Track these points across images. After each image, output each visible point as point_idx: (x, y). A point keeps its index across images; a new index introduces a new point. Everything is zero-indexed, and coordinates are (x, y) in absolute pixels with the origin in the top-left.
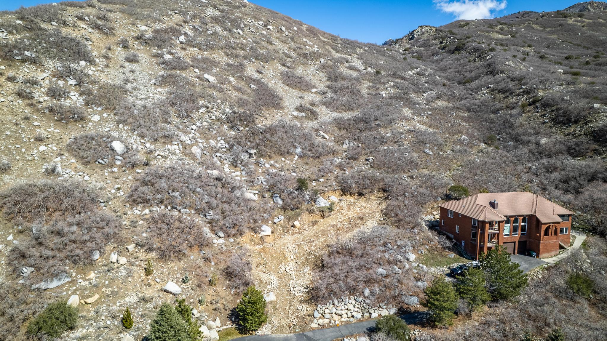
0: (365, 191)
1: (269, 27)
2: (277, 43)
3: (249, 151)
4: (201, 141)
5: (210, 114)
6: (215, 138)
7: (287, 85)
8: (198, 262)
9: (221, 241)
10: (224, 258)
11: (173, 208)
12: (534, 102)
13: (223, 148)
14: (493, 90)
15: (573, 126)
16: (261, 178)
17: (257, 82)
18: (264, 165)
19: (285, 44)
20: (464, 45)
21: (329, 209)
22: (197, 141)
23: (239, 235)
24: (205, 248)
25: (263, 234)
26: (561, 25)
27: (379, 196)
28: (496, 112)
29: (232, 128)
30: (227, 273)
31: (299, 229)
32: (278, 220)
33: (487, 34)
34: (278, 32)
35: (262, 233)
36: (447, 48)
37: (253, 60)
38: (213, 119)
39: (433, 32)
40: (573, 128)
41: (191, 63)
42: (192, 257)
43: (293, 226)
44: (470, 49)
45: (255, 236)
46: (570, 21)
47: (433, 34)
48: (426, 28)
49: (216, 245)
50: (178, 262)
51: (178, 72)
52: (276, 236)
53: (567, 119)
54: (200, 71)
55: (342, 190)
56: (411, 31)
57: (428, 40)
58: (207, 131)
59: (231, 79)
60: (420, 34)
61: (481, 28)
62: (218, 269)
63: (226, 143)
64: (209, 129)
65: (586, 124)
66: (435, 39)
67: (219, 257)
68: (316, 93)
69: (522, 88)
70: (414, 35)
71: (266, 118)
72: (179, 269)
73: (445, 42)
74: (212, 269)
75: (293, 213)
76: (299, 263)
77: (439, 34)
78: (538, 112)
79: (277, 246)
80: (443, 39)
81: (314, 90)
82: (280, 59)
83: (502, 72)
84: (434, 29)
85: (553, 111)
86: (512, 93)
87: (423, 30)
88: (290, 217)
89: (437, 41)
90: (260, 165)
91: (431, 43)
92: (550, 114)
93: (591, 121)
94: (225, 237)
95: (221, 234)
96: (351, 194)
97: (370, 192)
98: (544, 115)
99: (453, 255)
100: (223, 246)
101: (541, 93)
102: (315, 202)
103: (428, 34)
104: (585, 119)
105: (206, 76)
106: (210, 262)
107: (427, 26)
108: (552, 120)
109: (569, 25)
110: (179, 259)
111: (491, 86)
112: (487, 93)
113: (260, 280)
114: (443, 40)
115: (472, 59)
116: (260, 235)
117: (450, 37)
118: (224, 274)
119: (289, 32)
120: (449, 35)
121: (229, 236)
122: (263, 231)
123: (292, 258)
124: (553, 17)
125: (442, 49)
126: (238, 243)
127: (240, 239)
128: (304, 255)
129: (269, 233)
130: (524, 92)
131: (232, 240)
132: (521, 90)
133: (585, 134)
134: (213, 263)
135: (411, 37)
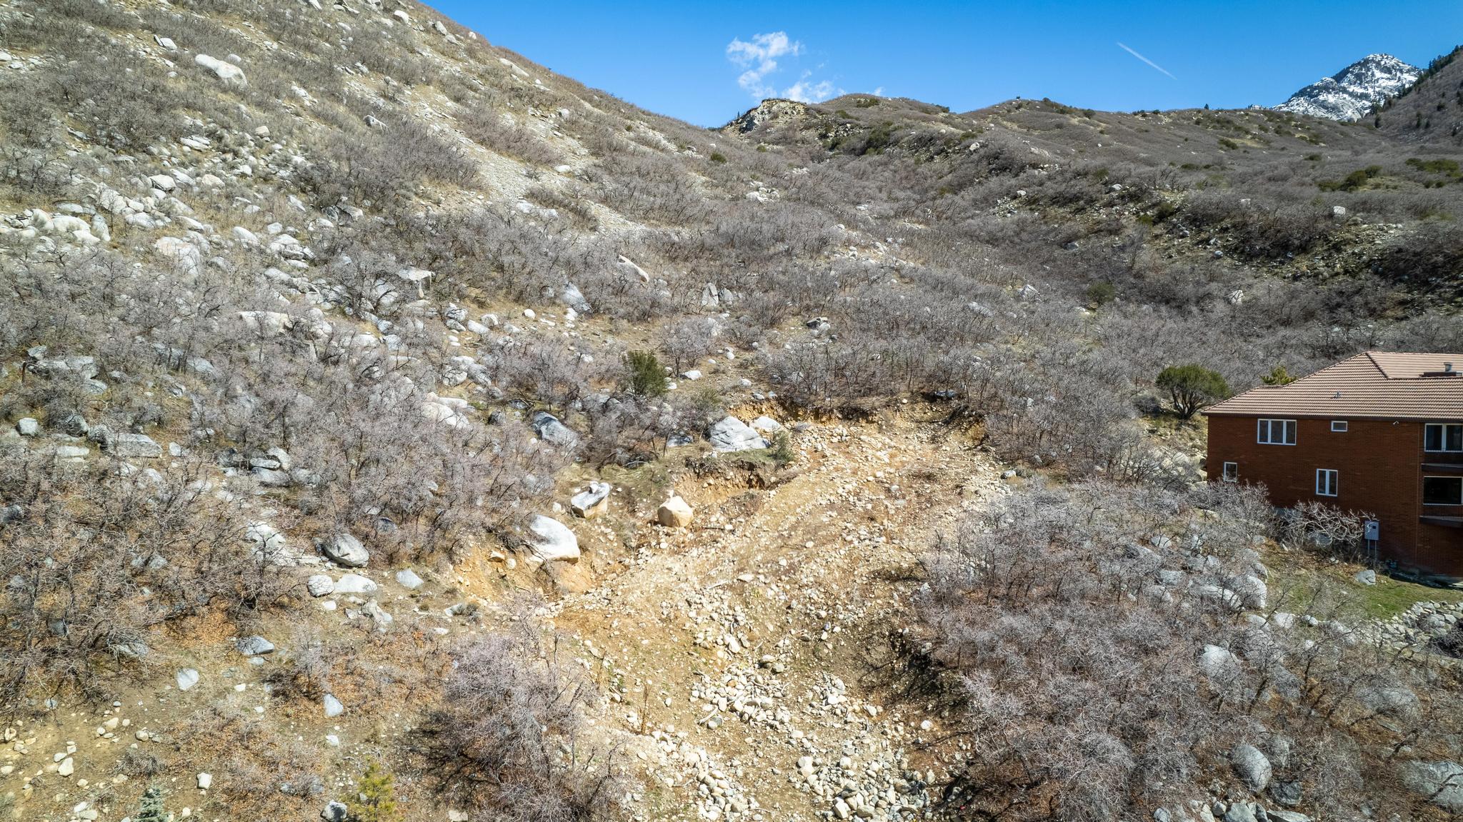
0: (866, 403)
1: (398, 13)
2: (427, 52)
3: (404, 274)
4: (199, 225)
5: (229, 157)
6: (257, 223)
7: (482, 142)
8: (231, 704)
9: (356, 583)
10: (397, 672)
11: (49, 423)
12: (1162, 217)
13: (297, 257)
14: (1032, 202)
15: (1298, 258)
16: (468, 360)
17: (390, 116)
18: (465, 323)
19: (452, 61)
20: (887, 134)
21: (775, 457)
22: (179, 223)
23: (440, 557)
24: (265, 621)
25: (547, 552)
26: (1059, 126)
27: (917, 416)
28: (1066, 243)
29: (321, 207)
30: (437, 759)
31: (693, 528)
32: (592, 499)
33: (923, 124)
34: (427, 31)
35: (540, 548)
36: (844, 145)
37: (365, 69)
38: (243, 175)
39: (799, 116)
40: (1303, 264)
41: (141, 21)
42: (188, 680)
43: (665, 519)
44: (909, 142)
45: (512, 562)
46: (1075, 121)
47: (799, 117)
48: (782, 105)
49: (330, 606)
50: (79, 718)
51: (89, 29)
52: (598, 563)
53: (1273, 245)
54: (182, 45)
55: (781, 402)
56: (743, 112)
57: (791, 128)
58: (223, 204)
59: (302, 92)
60: (767, 117)
61: (906, 111)
62: (373, 739)
63: (303, 246)
64: (230, 197)
65: (1339, 251)
66: (807, 128)
67: (363, 664)
68: (570, 174)
69: (1114, 190)
70: (752, 119)
71: (438, 203)
72: (86, 766)
73: (832, 134)
74: (333, 739)
75: (637, 474)
76: (780, 667)
77: (815, 117)
78: (1182, 237)
79: (631, 598)
80: (828, 127)
81: (562, 168)
82: (444, 86)
83: (1035, 166)
84: (801, 108)
85: (1225, 230)
86: (1091, 201)
87: (775, 108)
88: (629, 491)
89: (811, 134)
90: (450, 322)
91: (799, 135)
92: (1221, 238)
93: (1347, 242)
94: (372, 564)
95: (354, 551)
96: (817, 415)
97: (887, 405)
98: (1207, 241)
99: (1369, 577)
100: (373, 607)
101: (1172, 198)
102: (707, 436)
103: (787, 118)
104: (1327, 240)
105: (203, 59)
106: (313, 695)
107: (783, 101)
108: (1230, 251)
109: (1074, 126)
110: (94, 700)
111: (1023, 193)
112: (1018, 208)
113: (642, 775)
114: (828, 131)
115: (923, 157)
116: (534, 560)
117: (844, 124)
118: (419, 762)
119: (458, 39)
120: (842, 120)
121: (391, 559)
122: (542, 540)
123: (736, 647)
124: (1039, 110)
125: (831, 149)
126: (452, 592)
127: (449, 576)
128: (783, 628)
129: (574, 552)
130: (1122, 197)
131: (411, 578)
132: (1115, 195)
133: (1346, 272)
134: (333, 706)
135: (744, 125)
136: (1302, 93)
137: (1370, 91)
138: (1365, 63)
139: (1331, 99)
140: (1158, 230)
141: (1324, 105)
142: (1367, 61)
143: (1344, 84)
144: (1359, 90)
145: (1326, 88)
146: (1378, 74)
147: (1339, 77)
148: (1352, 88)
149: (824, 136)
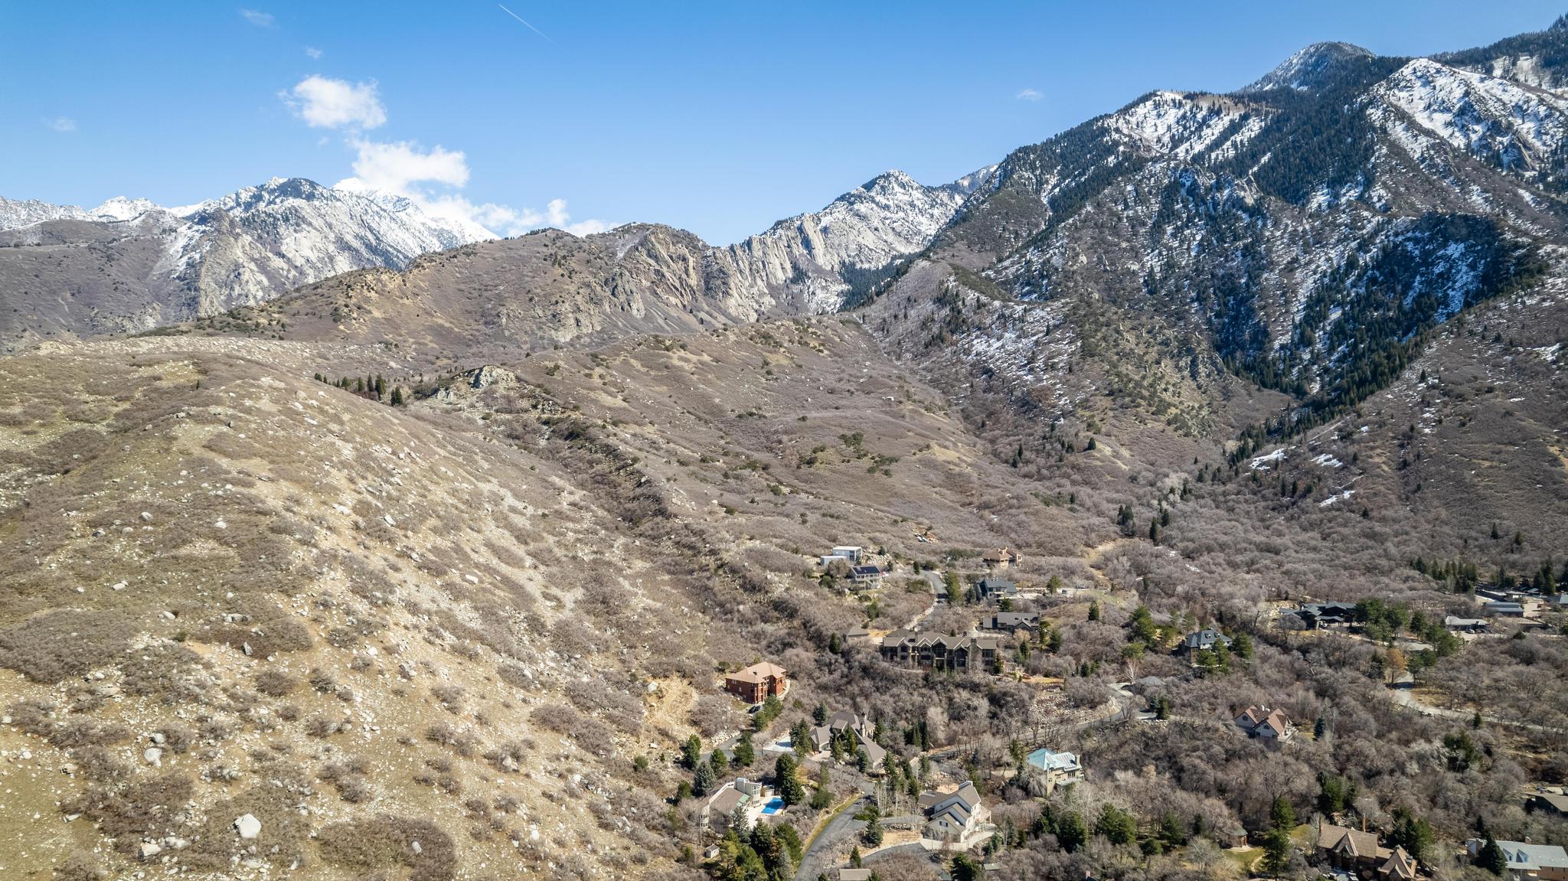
0: (669, 674)
7: (505, 564)
12: (721, 566)
14: (678, 543)
21: (659, 691)
27: (678, 677)
28: (691, 572)
31: (657, 707)
33: (592, 394)
36: (554, 426)
41: (439, 560)
43: (652, 706)
47: (514, 384)
48: (499, 369)
55: (654, 676)
57: (509, 396)
60: (489, 378)
61: (578, 376)
65: (766, 594)
66: (522, 397)
68: (532, 568)
69: (705, 546)
70: (478, 377)
73: (541, 407)
75: (643, 698)
77: (527, 389)
78: (728, 577)
80: (537, 400)
81: (527, 565)
83: (676, 516)
84: (512, 374)
85: (739, 577)
86: (698, 552)
87: (495, 373)
89: (526, 404)
91: (518, 404)
92: (738, 580)
93: (769, 591)
97: (673, 674)
99: (745, 703)
101: (726, 557)
102: (648, 688)
103: (504, 382)
104: (765, 589)
105: (468, 577)
114: (537, 403)
117: (548, 400)
120: (546, 396)
125: (544, 424)
128: (677, 721)
130: (710, 552)
132: (706, 549)
133: (767, 603)
135: (472, 380)
136: (842, 198)
137: (891, 203)
138: (887, 177)
139: (862, 208)
140: (721, 572)
141: (858, 215)
142: (889, 175)
143: (873, 194)
144: (884, 201)
145: (860, 197)
146: (897, 189)
147: (869, 186)
148: (878, 198)
149: (535, 407)
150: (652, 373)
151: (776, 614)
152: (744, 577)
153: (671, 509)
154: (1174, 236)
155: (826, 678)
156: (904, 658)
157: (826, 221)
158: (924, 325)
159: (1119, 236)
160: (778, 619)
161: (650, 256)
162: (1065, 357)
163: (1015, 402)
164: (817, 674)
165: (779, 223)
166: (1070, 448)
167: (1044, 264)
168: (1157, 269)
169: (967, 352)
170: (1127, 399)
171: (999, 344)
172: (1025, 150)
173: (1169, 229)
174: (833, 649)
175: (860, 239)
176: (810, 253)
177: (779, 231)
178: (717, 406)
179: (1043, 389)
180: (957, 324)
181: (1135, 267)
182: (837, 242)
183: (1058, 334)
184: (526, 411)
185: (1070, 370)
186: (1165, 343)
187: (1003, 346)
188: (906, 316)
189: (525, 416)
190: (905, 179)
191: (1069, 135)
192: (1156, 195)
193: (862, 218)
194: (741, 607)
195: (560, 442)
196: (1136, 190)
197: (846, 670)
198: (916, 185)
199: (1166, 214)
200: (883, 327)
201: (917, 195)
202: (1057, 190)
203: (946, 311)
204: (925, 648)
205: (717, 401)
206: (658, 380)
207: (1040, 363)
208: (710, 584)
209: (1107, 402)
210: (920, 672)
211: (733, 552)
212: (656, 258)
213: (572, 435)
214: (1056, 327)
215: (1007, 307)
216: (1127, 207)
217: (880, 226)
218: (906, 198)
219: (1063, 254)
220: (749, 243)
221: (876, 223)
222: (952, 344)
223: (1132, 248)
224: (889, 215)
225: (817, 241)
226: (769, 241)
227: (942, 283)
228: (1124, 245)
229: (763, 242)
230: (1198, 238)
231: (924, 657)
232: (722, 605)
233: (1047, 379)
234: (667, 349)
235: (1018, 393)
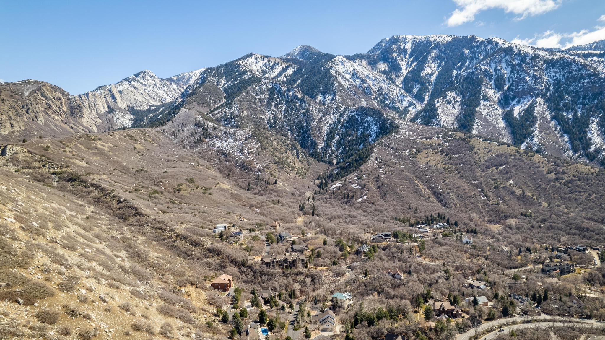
12: (178, 236)
14: (153, 227)
15: (199, 247)
21: (187, 292)
33: (71, 160)
44: (90, 184)
48: (17, 148)
53: (196, 244)
57: (27, 161)
61: (60, 151)
65: (203, 246)
69: (167, 228)
73: (47, 166)
77: (35, 156)
78: (183, 240)
84: (26, 150)
86: (165, 231)
89: (38, 164)
91: (33, 165)
114: (45, 164)
125: (52, 174)
136: (126, 79)
137: (146, 83)
138: (144, 73)
139: (135, 84)
140: (178, 238)
141: (133, 87)
142: (145, 72)
143: (139, 79)
144: (144, 83)
145: (133, 80)
146: (149, 78)
147: (137, 75)
148: (141, 81)
149: (44, 166)
150: (90, 151)
151: (211, 254)
152: (190, 240)
153: (143, 212)
154: (275, 106)
155: (245, 278)
156: (273, 266)
157: (120, 88)
158: (192, 135)
159: (256, 105)
160: (212, 256)
161: (42, 96)
162: (255, 149)
163: (239, 166)
164: (241, 277)
165: (100, 87)
166: (269, 183)
167: (231, 113)
168: (271, 118)
169: (214, 146)
170: (282, 165)
171: (227, 143)
172: (211, 69)
173: (273, 104)
174: (243, 265)
175: (135, 97)
176: (115, 101)
177: (100, 91)
178: (125, 166)
179: (249, 161)
180: (206, 134)
181: (263, 117)
182: (126, 98)
183: (250, 140)
184: (39, 168)
185: (258, 154)
186: (287, 145)
187: (228, 144)
188: (183, 131)
189: (40, 170)
190: (152, 74)
191: (225, 65)
192: (267, 92)
193: (136, 88)
194: (194, 253)
195: (65, 183)
196: (260, 89)
197: (253, 274)
198: (156, 77)
199: (271, 99)
200: (174, 134)
201: (157, 81)
202: (226, 85)
203: (200, 130)
204: (281, 261)
205: (124, 164)
206: (94, 154)
207: (246, 151)
208: (175, 244)
209: (274, 166)
210: (280, 270)
211: (181, 229)
212: (46, 97)
213: (71, 180)
214: (249, 138)
215: (227, 129)
216: (257, 95)
217: (143, 92)
218: (153, 82)
219: (238, 110)
220: (87, 95)
221: (141, 91)
222: (206, 143)
223: (262, 110)
224: (146, 88)
225: (118, 96)
226: (97, 94)
227: (196, 118)
228: (259, 108)
229: (94, 95)
230: (284, 108)
231: (280, 265)
232: (185, 253)
233: (250, 157)
234: (94, 140)
235: (239, 162)
